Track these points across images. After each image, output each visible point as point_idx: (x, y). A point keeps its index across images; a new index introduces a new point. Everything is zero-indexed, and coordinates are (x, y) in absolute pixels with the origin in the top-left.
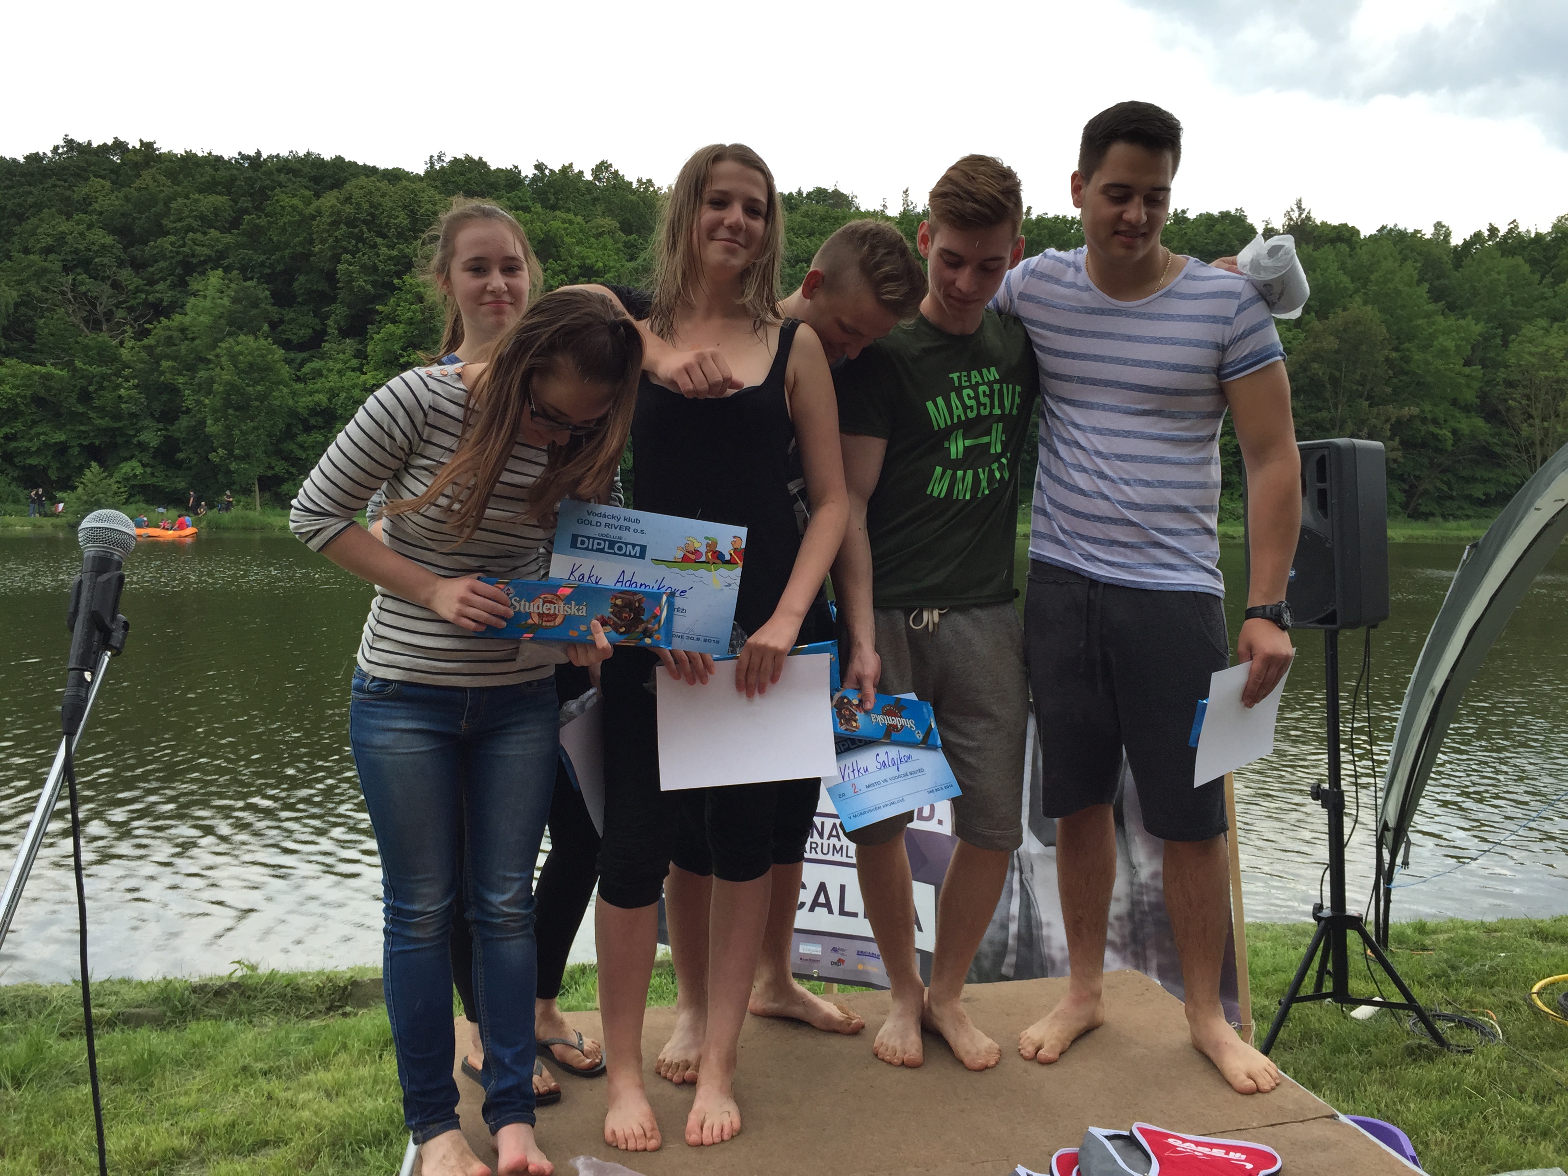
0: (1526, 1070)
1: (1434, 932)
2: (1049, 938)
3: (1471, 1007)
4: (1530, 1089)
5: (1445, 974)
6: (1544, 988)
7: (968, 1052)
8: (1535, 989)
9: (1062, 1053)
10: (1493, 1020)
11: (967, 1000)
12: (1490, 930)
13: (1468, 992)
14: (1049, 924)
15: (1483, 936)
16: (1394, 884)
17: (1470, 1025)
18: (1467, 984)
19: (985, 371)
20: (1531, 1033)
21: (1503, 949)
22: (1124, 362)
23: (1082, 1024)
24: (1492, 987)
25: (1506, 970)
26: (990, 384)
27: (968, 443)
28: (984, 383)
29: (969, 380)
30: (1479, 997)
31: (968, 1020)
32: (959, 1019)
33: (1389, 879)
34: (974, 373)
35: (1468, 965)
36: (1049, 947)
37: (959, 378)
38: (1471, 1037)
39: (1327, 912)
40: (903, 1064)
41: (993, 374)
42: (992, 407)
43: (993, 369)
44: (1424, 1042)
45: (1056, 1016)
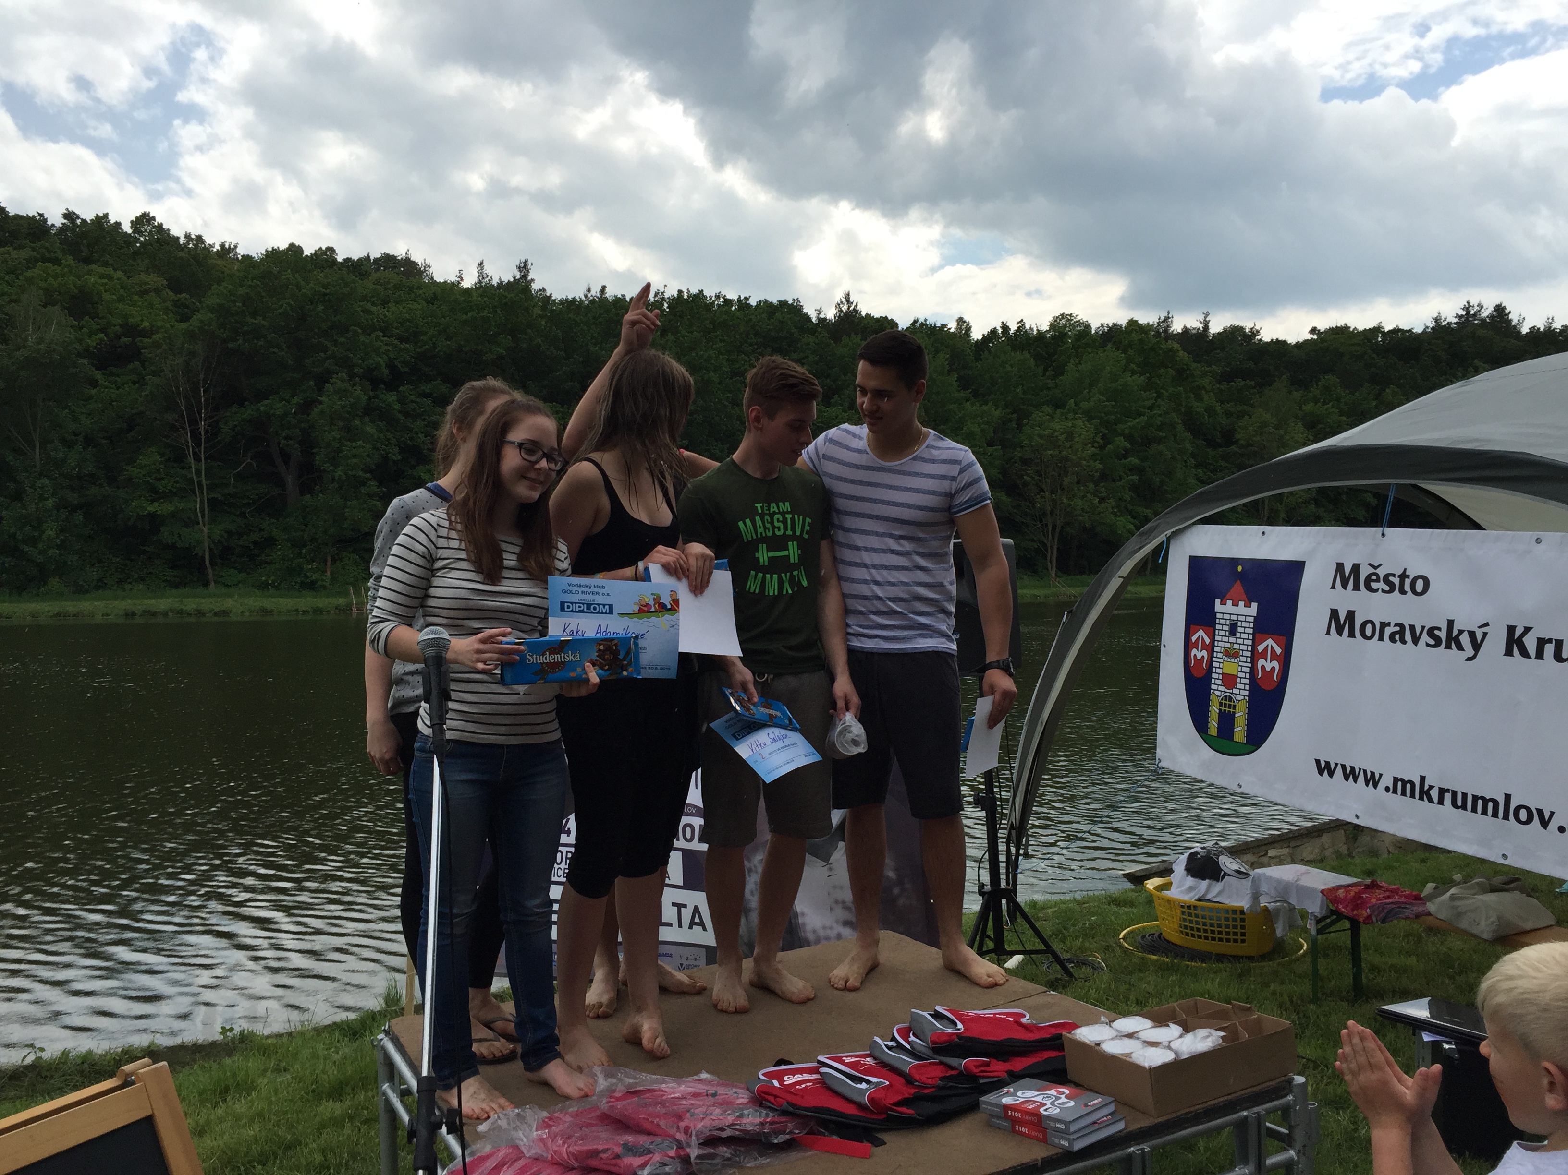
0: (1127, 986)
1: (1043, 908)
3: (1082, 952)
4: (1132, 997)
5: (1060, 932)
6: (1124, 935)
8: (1121, 936)
9: (862, 983)
10: (1098, 959)
12: (1080, 903)
13: (1079, 942)
15: (1077, 908)
16: (1019, 871)
17: (1084, 963)
18: (1077, 938)
19: (781, 504)
20: (1125, 964)
21: (1094, 914)
22: (888, 503)
23: (869, 964)
24: (1093, 938)
25: (1100, 926)
26: (783, 514)
27: (771, 554)
28: (779, 513)
29: (769, 510)
30: (1087, 944)
31: (785, 972)
32: (777, 972)
33: (1016, 866)
34: (773, 505)
35: (1074, 925)
36: (804, 931)
37: (762, 507)
38: (1085, 971)
39: (988, 888)
40: (737, 1012)
41: (786, 506)
42: (785, 528)
43: (787, 504)
44: (1059, 976)
45: (853, 959)
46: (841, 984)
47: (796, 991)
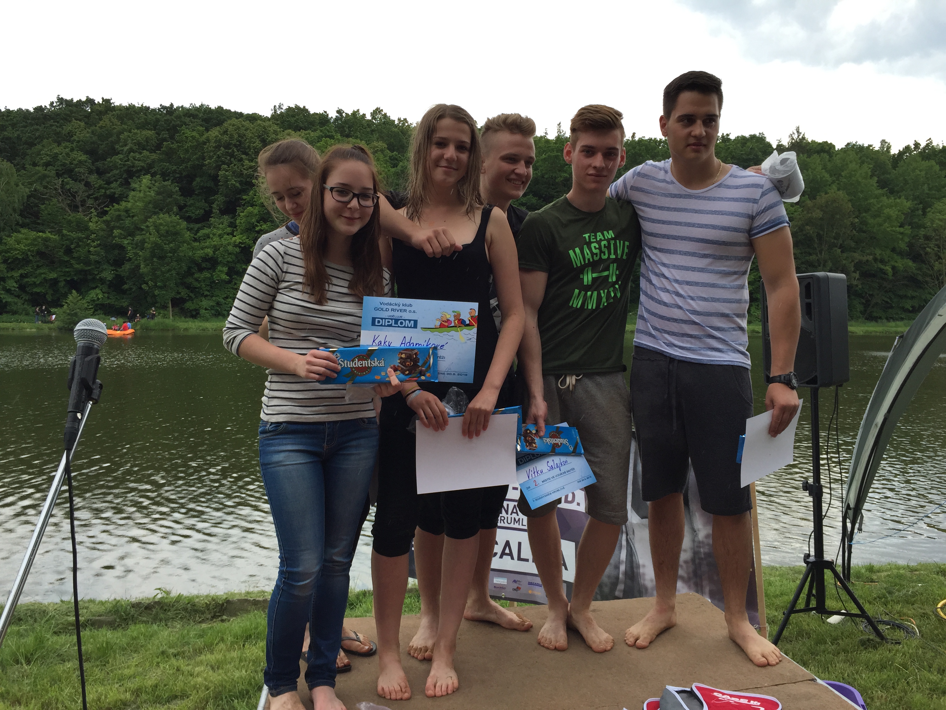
0: (933, 654)
1: (879, 571)
2: (644, 574)
3: (900, 616)
4: (935, 665)
5: (884, 596)
7: (594, 642)
8: (939, 605)
9: (651, 642)
10: (913, 624)
11: (594, 611)
12: (913, 570)
13: (898, 607)
14: (644, 566)
15: (908, 574)
16: (853, 542)
17: (899, 627)
18: (898, 602)
19: (605, 233)
20: (936, 632)
21: (920, 581)
23: (663, 625)
24: (913, 604)
25: (922, 594)
26: (609, 240)
27: (595, 275)
28: (605, 240)
29: (596, 238)
30: (905, 610)
31: (594, 622)
32: (589, 622)
33: (851, 539)
34: (599, 234)
35: (899, 591)
36: (644, 580)
37: (589, 237)
38: (900, 634)
39: (812, 559)
40: (556, 649)
41: (610, 234)
42: (610, 253)
43: (611, 232)
44: (871, 637)
45: (647, 620)
46: (631, 641)
47: (597, 641)
